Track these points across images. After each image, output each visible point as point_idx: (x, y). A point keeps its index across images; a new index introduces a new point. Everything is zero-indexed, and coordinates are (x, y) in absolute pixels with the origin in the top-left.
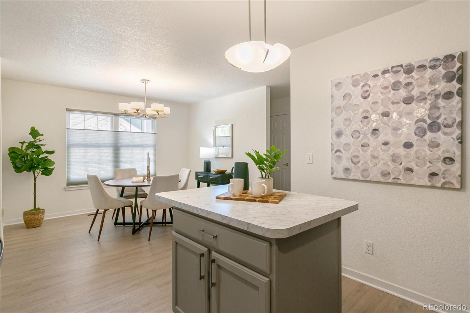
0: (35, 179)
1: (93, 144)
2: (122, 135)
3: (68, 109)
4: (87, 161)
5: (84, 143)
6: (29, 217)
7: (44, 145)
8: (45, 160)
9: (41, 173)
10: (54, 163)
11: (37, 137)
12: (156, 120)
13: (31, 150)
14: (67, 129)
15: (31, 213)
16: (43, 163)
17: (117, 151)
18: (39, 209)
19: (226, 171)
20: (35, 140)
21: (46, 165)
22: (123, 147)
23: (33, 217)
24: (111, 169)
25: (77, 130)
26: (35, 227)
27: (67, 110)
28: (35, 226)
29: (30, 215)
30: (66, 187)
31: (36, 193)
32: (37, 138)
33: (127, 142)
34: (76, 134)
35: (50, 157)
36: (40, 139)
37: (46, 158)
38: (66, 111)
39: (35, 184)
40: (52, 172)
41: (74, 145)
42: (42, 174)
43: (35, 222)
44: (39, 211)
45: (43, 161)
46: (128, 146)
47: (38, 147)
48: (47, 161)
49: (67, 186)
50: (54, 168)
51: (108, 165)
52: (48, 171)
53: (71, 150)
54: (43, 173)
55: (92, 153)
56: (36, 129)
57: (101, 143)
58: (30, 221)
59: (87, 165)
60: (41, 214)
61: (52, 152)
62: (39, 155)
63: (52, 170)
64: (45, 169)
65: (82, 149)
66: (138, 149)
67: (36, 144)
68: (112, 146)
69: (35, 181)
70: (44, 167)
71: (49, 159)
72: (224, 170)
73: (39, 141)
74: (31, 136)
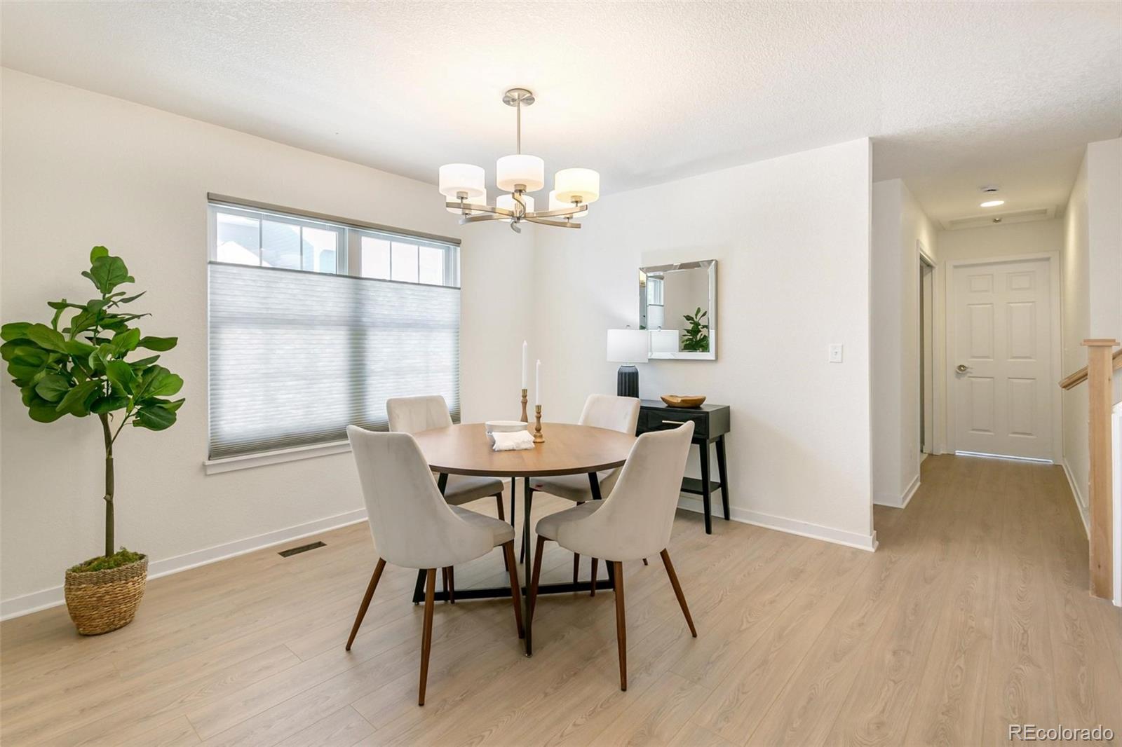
0: (109, 442)
1: (291, 317)
2: (372, 291)
3: (212, 194)
4: (272, 371)
5: (264, 312)
6: (90, 593)
7: (138, 317)
8: (148, 370)
9: (134, 418)
10: (181, 382)
11: (115, 285)
12: (458, 249)
13: (91, 334)
14: (211, 263)
15: (98, 578)
16: (141, 381)
17: (360, 339)
18: (125, 557)
19: (702, 400)
20: (107, 296)
21: (152, 389)
22: (374, 326)
23: (107, 593)
24: (343, 395)
25: (241, 269)
26: (115, 629)
27: (211, 198)
28: (112, 627)
29: (95, 584)
30: (208, 463)
31: (112, 498)
32: (116, 290)
33: (386, 313)
34: (240, 283)
35: (166, 360)
36: (123, 293)
37: (150, 366)
38: (207, 200)
39: (109, 463)
40: (175, 414)
41: (234, 320)
42: (136, 424)
43: (113, 609)
44: (130, 565)
45: (140, 374)
46: (389, 325)
47: (118, 324)
48: (155, 373)
49: (209, 460)
50: (184, 400)
51: (334, 385)
52: (162, 413)
53: (223, 336)
54: (144, 421)
55: (289, 344)
56: (111, 254)
57: (315, 314)
58: (95, 608)
59: (272, 384)
60: (136, 578)
61: (169, 343)
62: (124, 354)
63: (173, 407)
64: (150, 404)
65: (259, 331)
66: (414, 334)
67: (110, 311)
68: (344, 325)
69: (109, 452)
70: (147, 396)
71: (162, 368)
72: (698, 400)
73: (126, 301)
74: (90, 284)
